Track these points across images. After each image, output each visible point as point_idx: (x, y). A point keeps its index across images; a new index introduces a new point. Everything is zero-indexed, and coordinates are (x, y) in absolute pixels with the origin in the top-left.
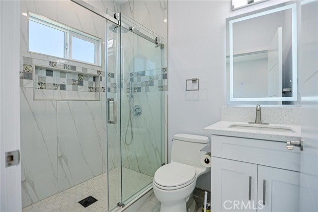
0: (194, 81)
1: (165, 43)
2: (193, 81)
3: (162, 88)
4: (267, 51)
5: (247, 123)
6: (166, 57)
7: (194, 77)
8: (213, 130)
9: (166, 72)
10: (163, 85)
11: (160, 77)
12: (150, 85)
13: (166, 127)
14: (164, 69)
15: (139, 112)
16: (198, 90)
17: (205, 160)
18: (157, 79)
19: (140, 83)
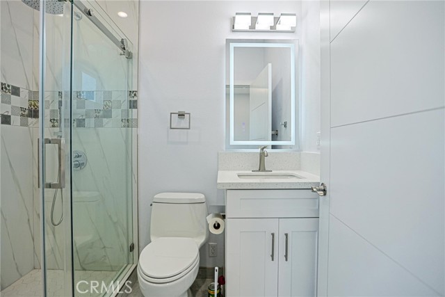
0: (181, 115)
1: (134, 52)
2: (179, 115)
3: (128, 123)
4: (248, 86)
5: (251, 172)
6: (135, 72)
7: (182, 110)
8: (230, 183)
9: (135, 98)
10: (130, 117)
11: (125, 106)
12: (104, 117)
13: (135, 186)
14: (133, 93)
15: (81, 162)
16: (189, 129)
17: (215, 225)
18: (119, 107)
19: (83, 111)
